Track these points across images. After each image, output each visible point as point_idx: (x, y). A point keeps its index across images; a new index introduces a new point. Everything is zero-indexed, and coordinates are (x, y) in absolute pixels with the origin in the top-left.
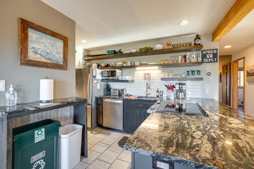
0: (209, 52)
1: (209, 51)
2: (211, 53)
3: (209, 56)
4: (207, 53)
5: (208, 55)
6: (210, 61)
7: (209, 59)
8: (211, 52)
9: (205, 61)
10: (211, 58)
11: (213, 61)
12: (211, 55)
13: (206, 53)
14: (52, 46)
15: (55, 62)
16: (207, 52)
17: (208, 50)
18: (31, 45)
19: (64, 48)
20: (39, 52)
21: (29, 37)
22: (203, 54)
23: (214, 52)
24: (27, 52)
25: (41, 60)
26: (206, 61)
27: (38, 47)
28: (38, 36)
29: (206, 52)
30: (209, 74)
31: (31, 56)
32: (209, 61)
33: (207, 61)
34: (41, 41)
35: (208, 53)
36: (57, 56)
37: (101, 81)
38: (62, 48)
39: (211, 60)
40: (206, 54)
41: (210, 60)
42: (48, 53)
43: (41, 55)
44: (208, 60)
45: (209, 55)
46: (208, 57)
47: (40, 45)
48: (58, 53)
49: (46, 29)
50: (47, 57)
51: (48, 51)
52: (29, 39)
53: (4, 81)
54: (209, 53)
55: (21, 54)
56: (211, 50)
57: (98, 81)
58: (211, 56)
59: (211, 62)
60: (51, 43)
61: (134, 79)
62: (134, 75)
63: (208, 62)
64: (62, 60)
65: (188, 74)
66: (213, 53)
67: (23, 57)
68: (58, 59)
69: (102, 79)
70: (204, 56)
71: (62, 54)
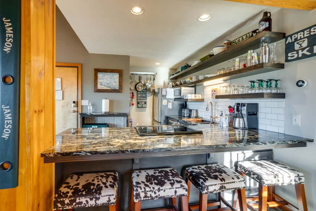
0: (299, 36)
1: (299, 34)
2: (304, 38)
3: (301, 45)
4: (296, 40)
5: (297, 43)
6: (303, 54)
7: (300, 52)
8: (304, 35)
9: (291, 57)
10: (303, 49)
11: (308, 54)
12: (304, 41)
13: (293, 40)
14: (111, 79)
15: (113, 89)
16: (296, 37)
17: (297, 33)
18: (99, 81)
19: (119, 78)
20: (103, 84)
21: (98, 77)
22: (287, 44)
23: (312, 33)
24: (97, 85)
25: (105, 89)
26: (294, 56)
27: (103, 81)
28: (102, 75)
29: (293, 38)
30: (300, 84)
31: (100, 87)
32: (300, 55)
33: (296, 56)
34: (104, 77)
35: (299, 38)
36: (115, 84)
37: (173, 100)
38: (118, 78)
39: (305, 52)
40: (294, 42)
41: (303, 52)
42: (108, 84)
43: (104, 85)
44: (298, 53)
45: (300, 43)
46: (297, 47)
47: (103, 80)
48: (115, 82)
49: (107, 70)
50: (107, 86)
51: (109, 82)
52: (98, 78)
53: (88, 101)
54: (301, 39)
55: (94, 87)
56: (303, 31)
57: (170, 101)
58: (305, 44)
59: (304, 56)
60: (110, 77)
61: (204, 98)
62: (205, 93)
63: (298, 58)
64: (118, 86)
65: (253, 87)
66: (309, 35)
67: (95, 88)
68: (115, 86)
69: (175, 98)
70: (289, 48)
71: (118, 82)
